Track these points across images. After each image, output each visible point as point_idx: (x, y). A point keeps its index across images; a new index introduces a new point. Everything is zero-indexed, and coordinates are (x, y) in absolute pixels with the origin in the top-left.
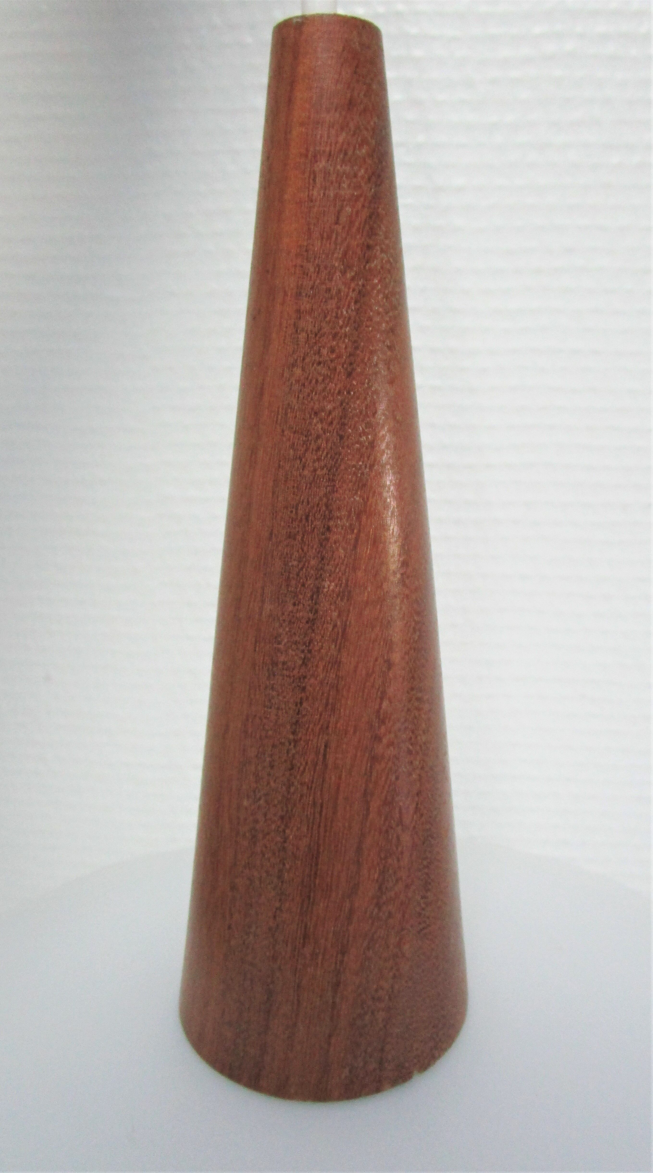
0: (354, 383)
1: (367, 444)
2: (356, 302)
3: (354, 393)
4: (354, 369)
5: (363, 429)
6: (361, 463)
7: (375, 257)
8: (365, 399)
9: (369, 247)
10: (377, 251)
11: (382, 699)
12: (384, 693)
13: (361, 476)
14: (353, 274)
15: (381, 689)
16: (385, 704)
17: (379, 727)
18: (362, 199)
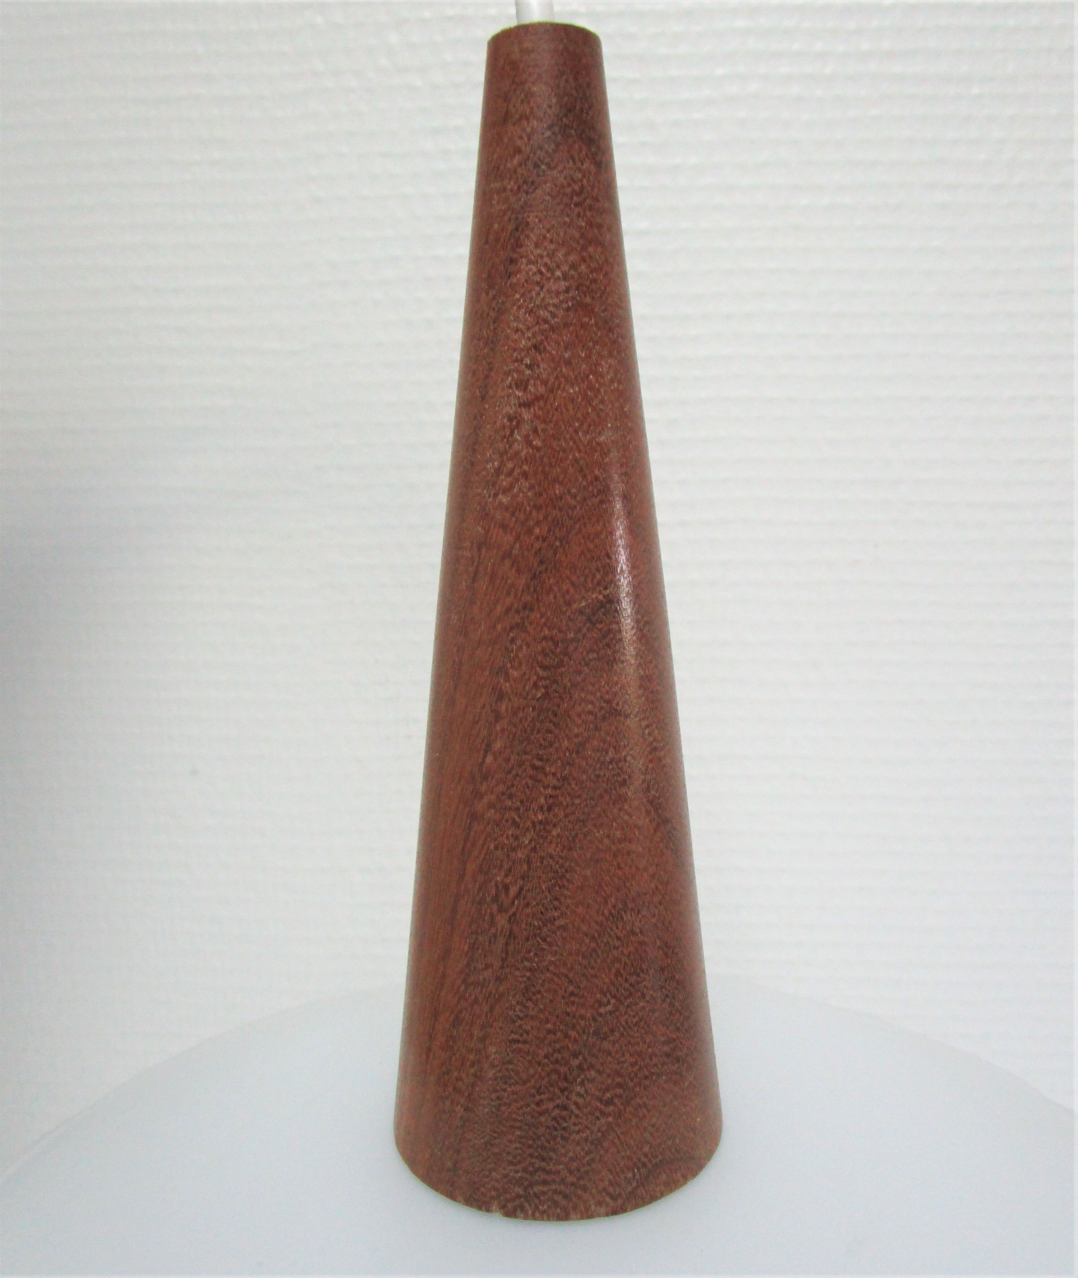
0: (487, 406)
1: (493, 471)
2: (494, 322)
3: (486, 417)
4: (487, 392)
5: (490, 455)
6: (485, 491)
7: (519, 271)
8: (495, 422)
9: (512, 261)
10: (522, 263)
11: (486, 752)
12: (489, 746)
13: (484, 505)
14: (494, 292)
15: (486, 742)
16: (489, 759)
17: (481, 783)
18: (509, 213)
